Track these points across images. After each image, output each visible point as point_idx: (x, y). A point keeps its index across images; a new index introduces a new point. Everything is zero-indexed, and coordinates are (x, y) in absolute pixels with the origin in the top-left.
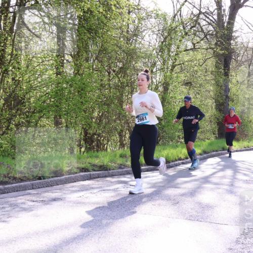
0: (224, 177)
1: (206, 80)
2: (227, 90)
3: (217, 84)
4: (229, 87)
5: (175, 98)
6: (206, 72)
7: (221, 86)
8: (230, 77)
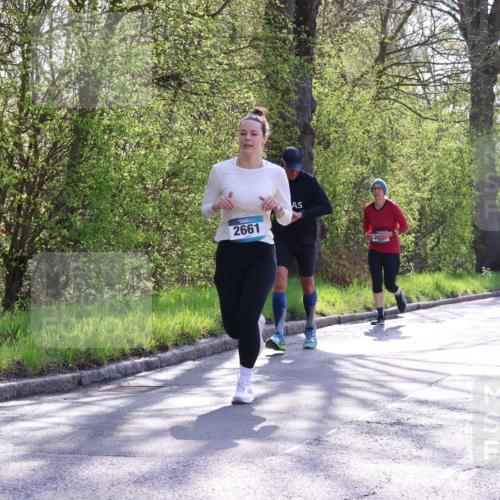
0: (291, 413)
1: (232, 67)
2: (307, 105)
3: (272, 82)
4: (315, 93)
5: (122, 131)
6: (233, 39)
7: (286, 92)
8: (318, 60)
